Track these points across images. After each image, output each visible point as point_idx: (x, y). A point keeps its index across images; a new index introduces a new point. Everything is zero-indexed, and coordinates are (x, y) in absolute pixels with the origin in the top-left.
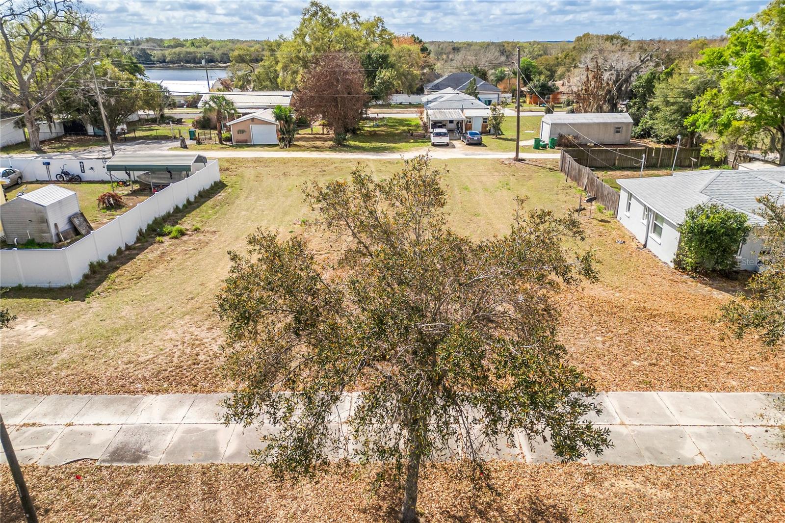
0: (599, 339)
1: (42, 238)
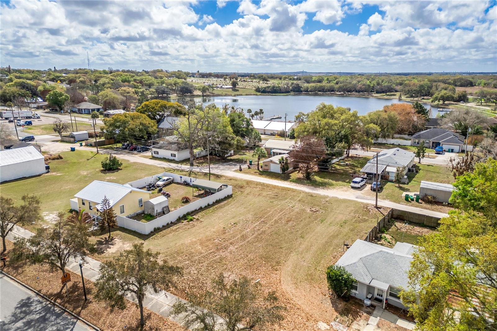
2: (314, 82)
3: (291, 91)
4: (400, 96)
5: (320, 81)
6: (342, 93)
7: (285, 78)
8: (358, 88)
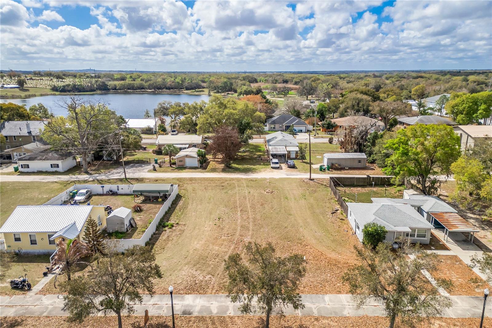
0: (329, 275)
1: (121, 230)
2: (117, 80)
3: (97, 89)
4: (209, 93)
5: (123, 79)
6: (153, 90)
7: (80, 76)
8: (168, 85)
